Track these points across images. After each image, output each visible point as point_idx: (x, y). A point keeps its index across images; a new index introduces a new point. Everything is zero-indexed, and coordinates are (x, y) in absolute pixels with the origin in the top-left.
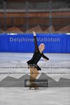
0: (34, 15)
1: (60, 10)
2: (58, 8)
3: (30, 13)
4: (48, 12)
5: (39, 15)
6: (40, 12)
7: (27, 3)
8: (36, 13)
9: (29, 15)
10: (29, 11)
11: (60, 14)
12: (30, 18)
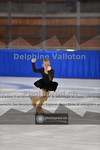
0: (20, 22)
1: (58, 15)
2: (55, 12)
3: (15, 18)
4: (41, 18)
5: (28, 22)
6: (29, 18)
7: (10, 3)
8: (23, 18)
9: (13, 22)
10: (13, 15)
11: (57, 21)
12: (14, 26)
